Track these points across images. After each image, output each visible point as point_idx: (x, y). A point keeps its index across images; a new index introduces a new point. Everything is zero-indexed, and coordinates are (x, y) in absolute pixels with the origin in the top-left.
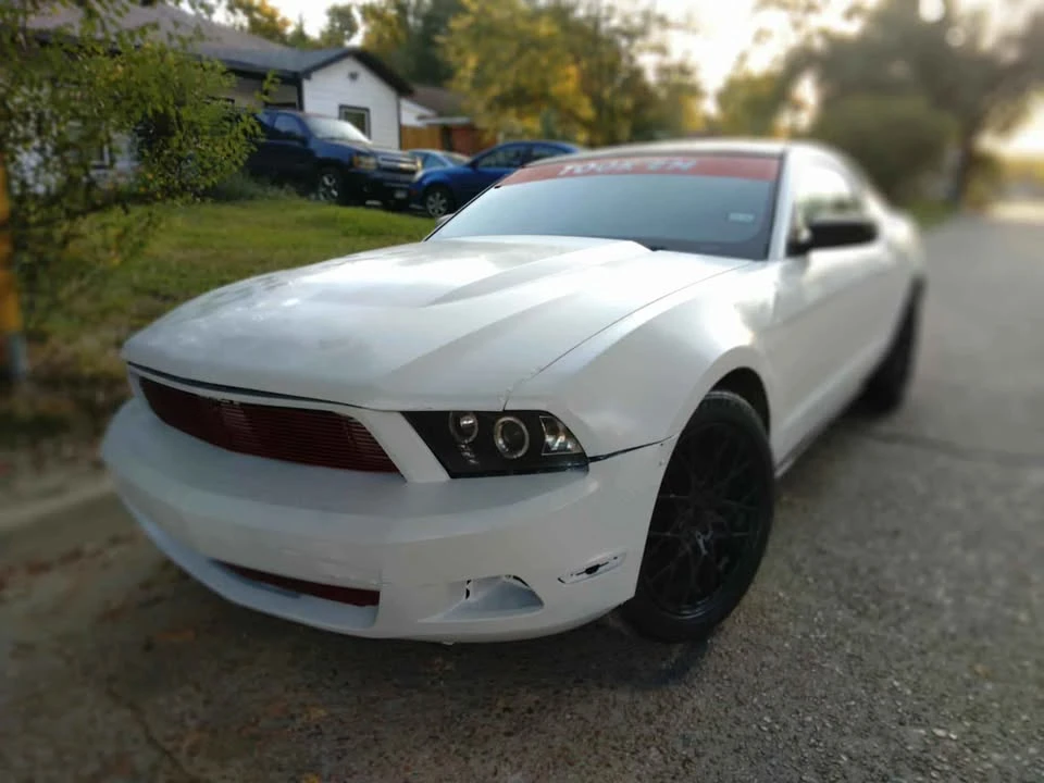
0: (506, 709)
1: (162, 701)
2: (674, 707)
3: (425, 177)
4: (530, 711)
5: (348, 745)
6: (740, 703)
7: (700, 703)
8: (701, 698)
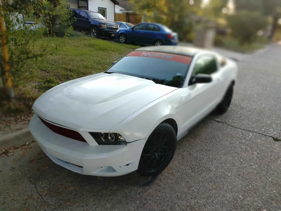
0: (110, 190)
1: (40, 183)
2: (145, 191)
3: (119, 31)
4: (115, 190)
5: (77, 196)
6: (159, 192)
7: (151, 191)
8: (151, 190)
